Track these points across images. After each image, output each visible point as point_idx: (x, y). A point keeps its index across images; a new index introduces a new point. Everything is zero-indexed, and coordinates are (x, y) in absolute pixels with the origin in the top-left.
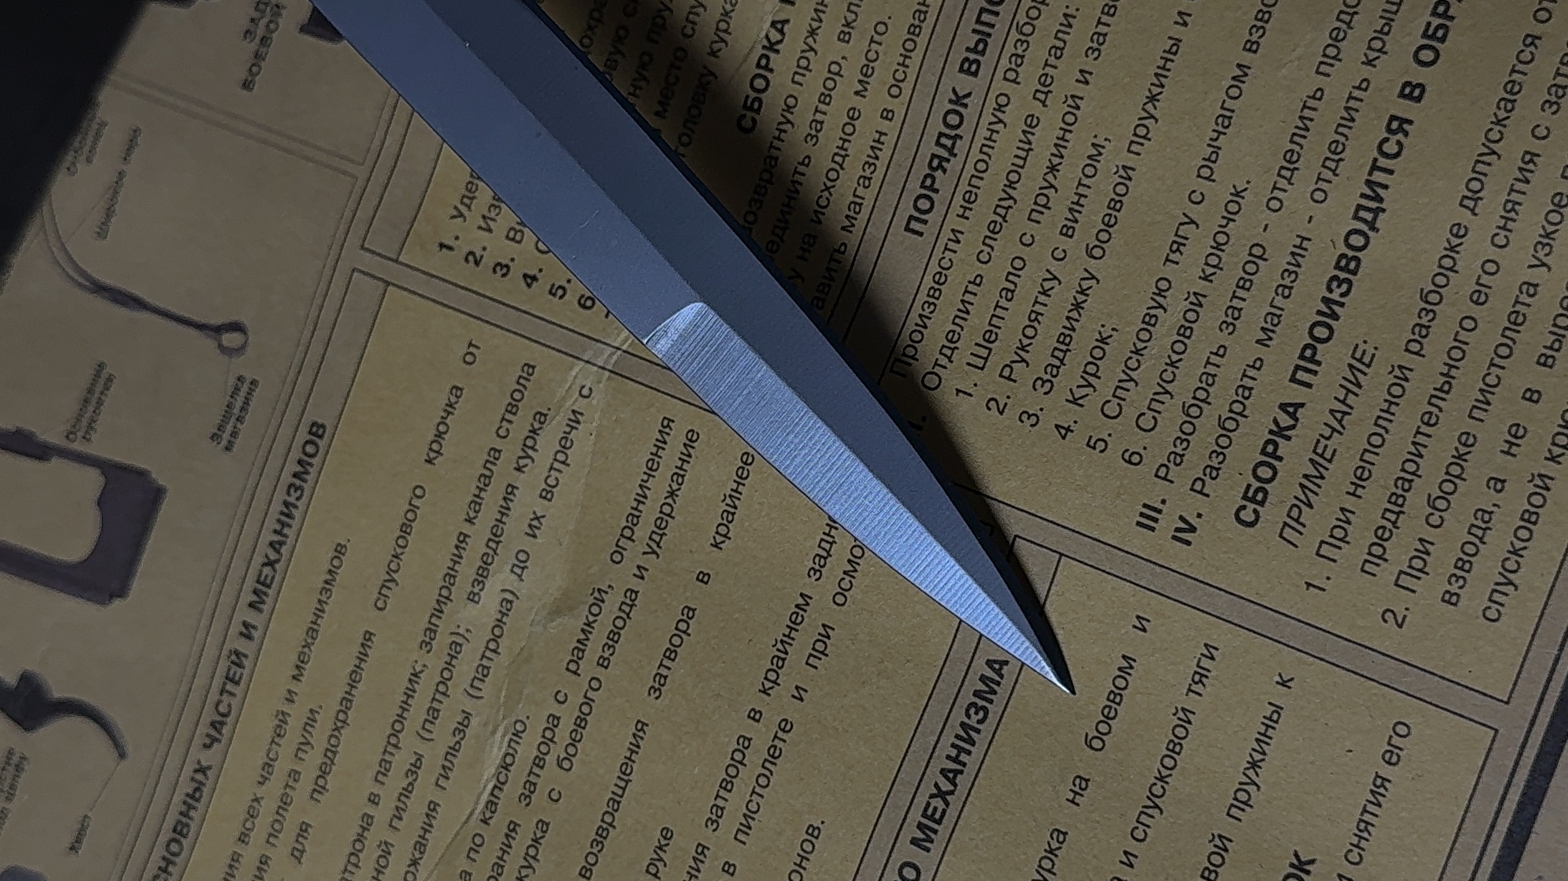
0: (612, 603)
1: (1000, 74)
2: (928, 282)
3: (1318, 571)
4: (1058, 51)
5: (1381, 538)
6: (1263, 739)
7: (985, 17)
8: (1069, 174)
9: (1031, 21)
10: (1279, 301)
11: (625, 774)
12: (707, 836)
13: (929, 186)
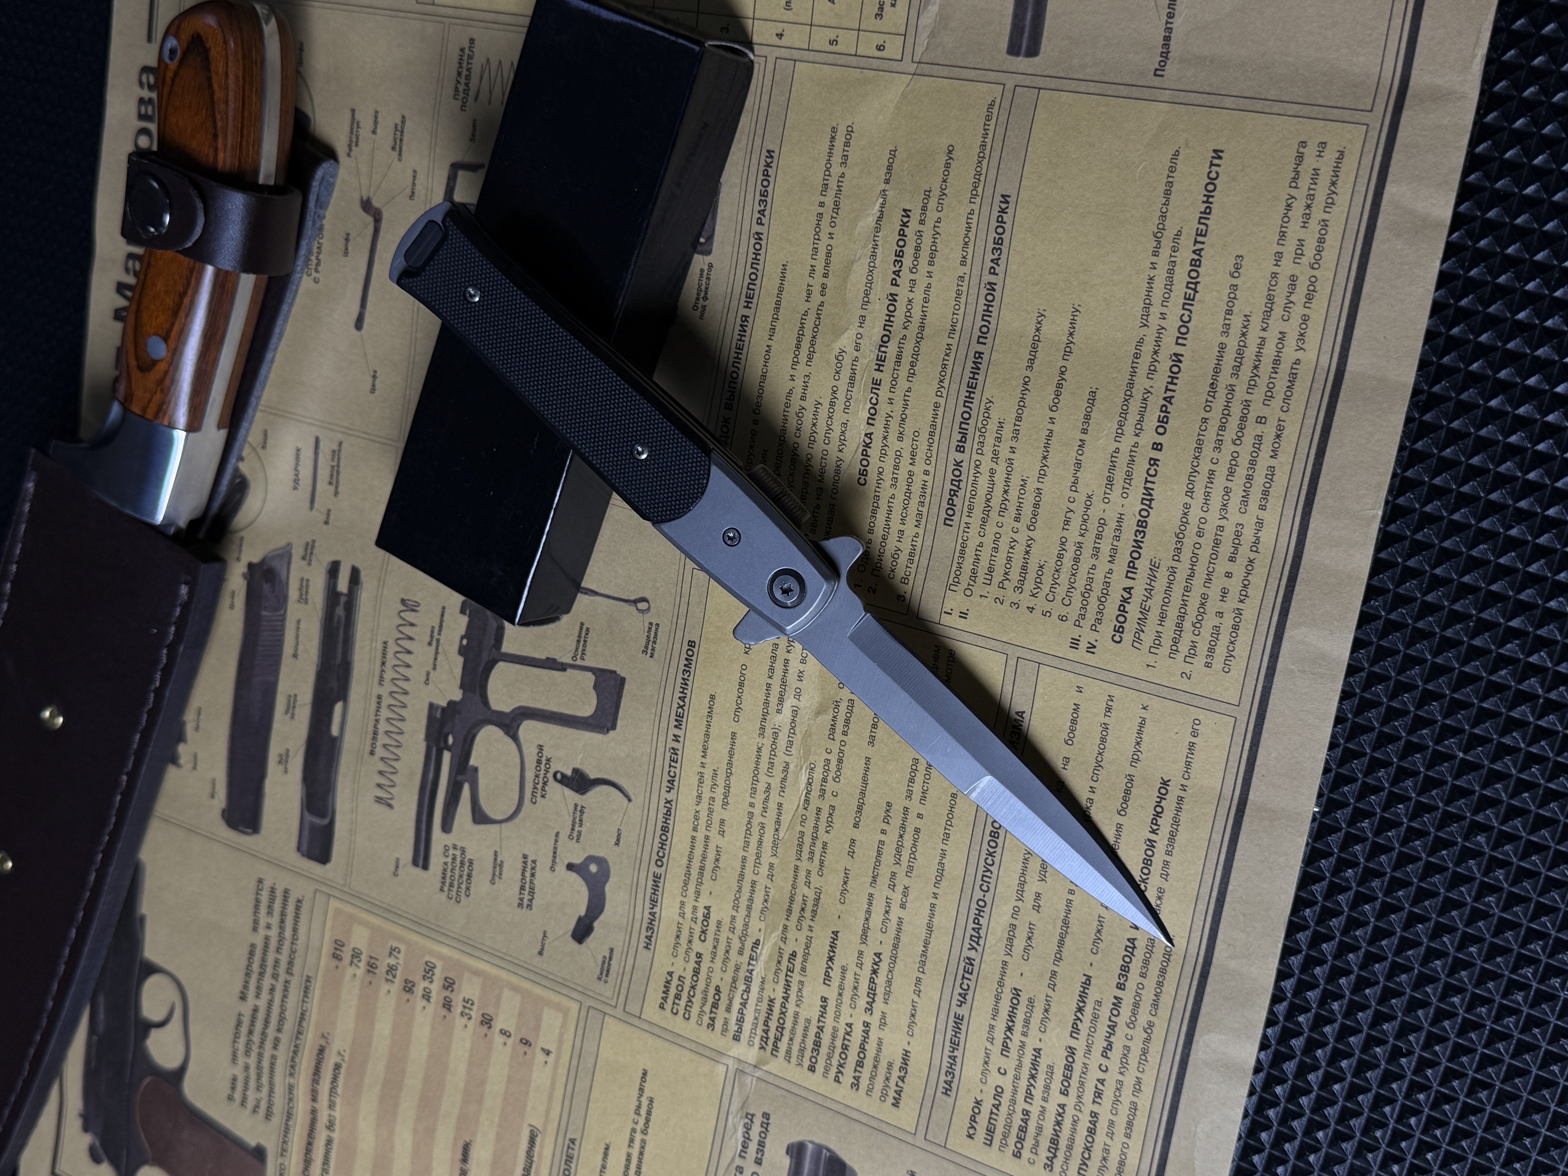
0: (843, 707)
1: (974, 451)
2: (959, 547)
3: (1151, 659)
4: (999, 439)
5: (1175, 642)
6: (1140, 732)
7: (963, 426)
8: (1013, 494)
9: (984, 426)
10: (1115, 543)
11: (865, 781)
12: (907, 803)
13: (951, 504)
